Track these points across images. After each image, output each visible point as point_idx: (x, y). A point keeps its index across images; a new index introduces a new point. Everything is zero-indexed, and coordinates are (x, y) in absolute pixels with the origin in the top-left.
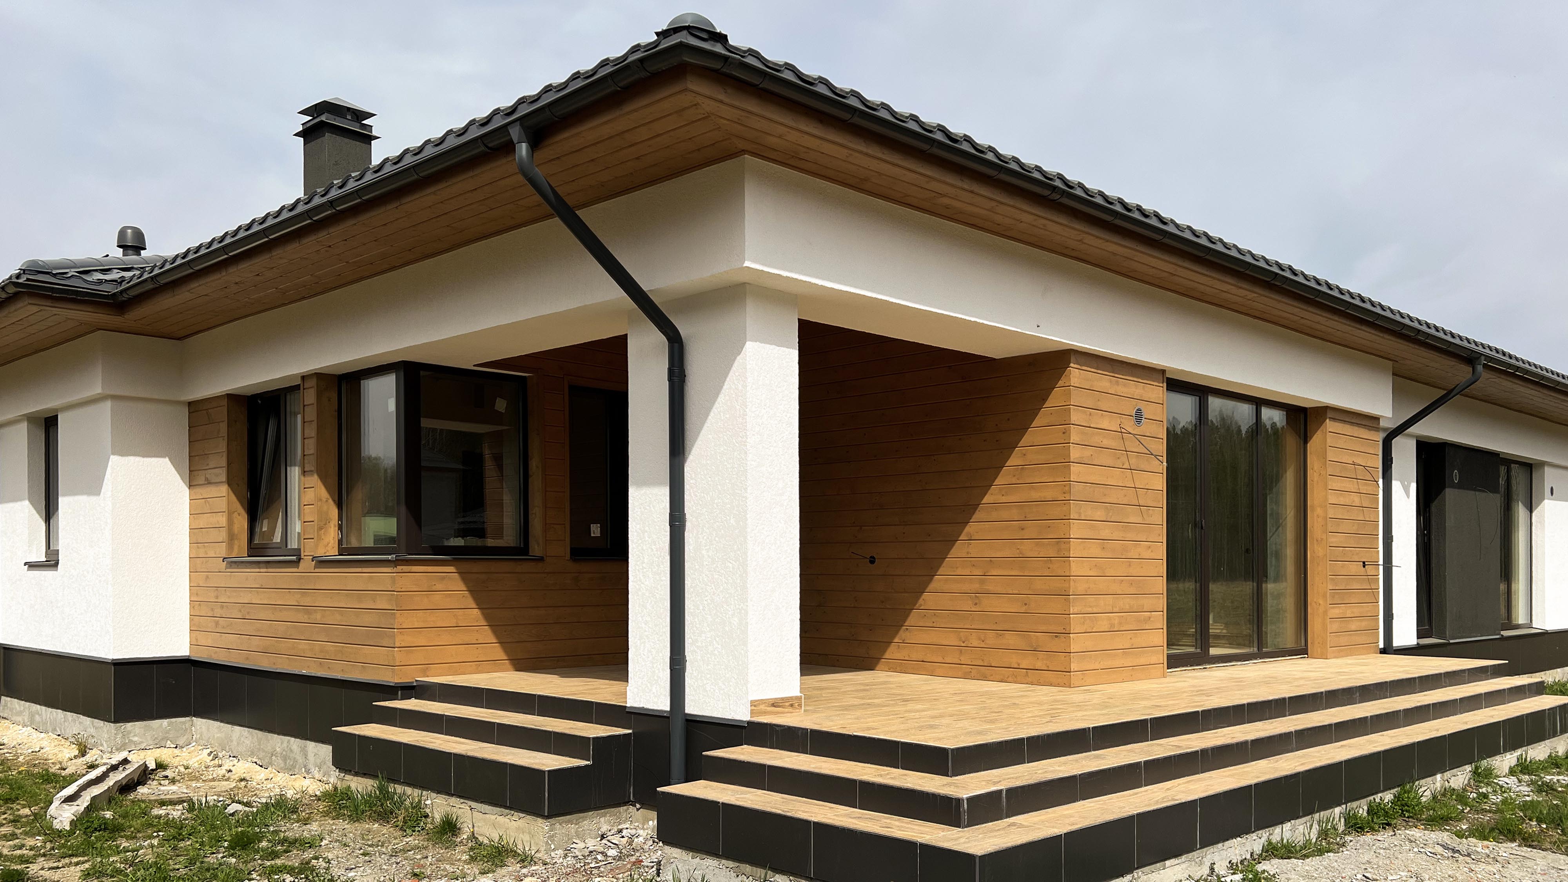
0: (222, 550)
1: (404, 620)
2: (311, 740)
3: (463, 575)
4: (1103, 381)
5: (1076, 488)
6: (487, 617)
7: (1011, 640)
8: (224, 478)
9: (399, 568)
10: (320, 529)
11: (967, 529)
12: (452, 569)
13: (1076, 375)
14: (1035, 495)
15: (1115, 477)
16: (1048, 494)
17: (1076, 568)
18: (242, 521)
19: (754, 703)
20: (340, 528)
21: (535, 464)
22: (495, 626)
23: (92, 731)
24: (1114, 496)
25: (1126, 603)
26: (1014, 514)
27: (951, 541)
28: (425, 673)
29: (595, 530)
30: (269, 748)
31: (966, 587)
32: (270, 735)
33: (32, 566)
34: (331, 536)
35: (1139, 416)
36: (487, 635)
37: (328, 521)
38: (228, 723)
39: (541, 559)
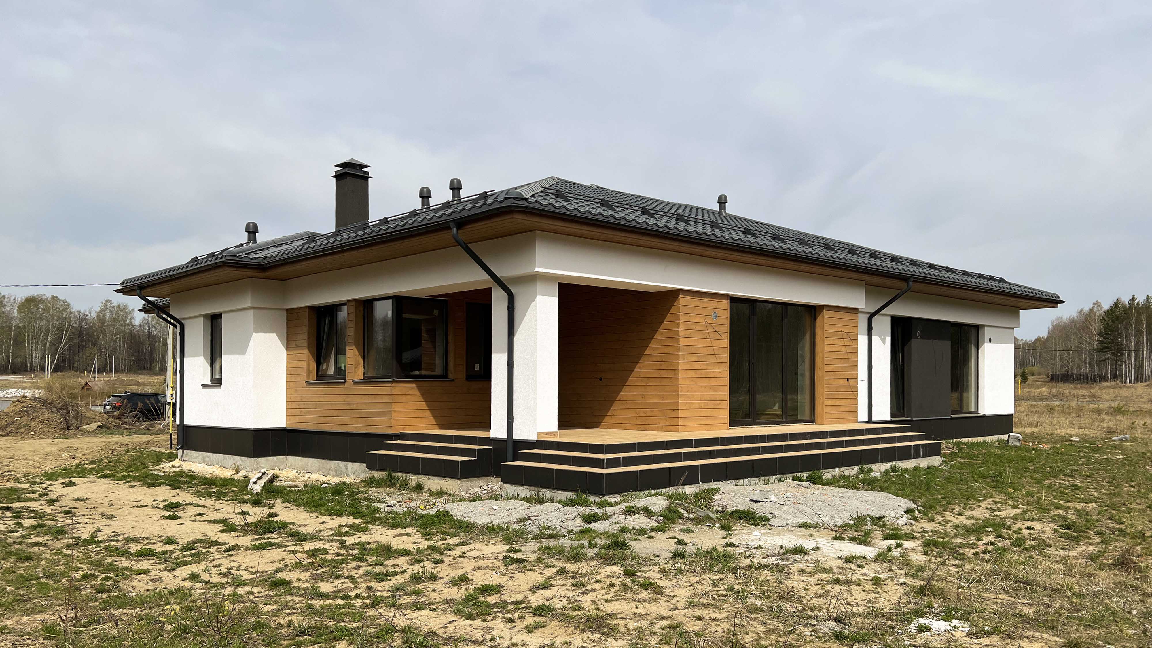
0: (305, 378)
1: (395, 406)
2: (350, 461)
3: (419, 388)
4: (696, 302)
5: (681, 347)
6: (428, 406)
7: (656, 413)
8: (306, 344)
9: (394, 384)
10: (356, 368)
11: (639, 365)
12: (414, 385)
13: (682, 300)
14: (666, 351)
15: (702, 343)
16: (671, 351)
17: (681, 381)
18: (313, 365)
19: (538, 433)
20: (364, 367)
21: (450, 338)
22: (431, 409)
23: (241, 463)
24: (701, 351)
25: (707, 397)
26: (658, 359)
27: (632, 370)
28: (403, 430)
29: (477, 367)
30: (328, 467)
31: (639, 391)
32: (328, 461)
33: (204, 386)
34: (361, 371)
35: (715, 316)
36: (428, 414)
37: (359, 364)
38: (306, 457)
39: (453, 380)
